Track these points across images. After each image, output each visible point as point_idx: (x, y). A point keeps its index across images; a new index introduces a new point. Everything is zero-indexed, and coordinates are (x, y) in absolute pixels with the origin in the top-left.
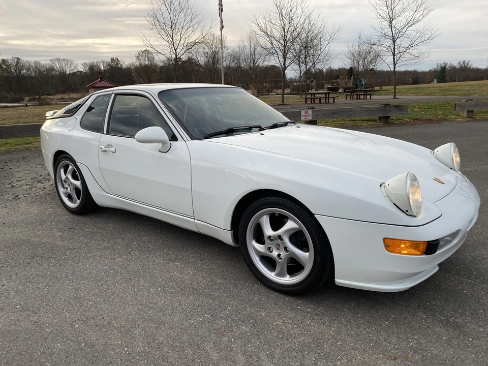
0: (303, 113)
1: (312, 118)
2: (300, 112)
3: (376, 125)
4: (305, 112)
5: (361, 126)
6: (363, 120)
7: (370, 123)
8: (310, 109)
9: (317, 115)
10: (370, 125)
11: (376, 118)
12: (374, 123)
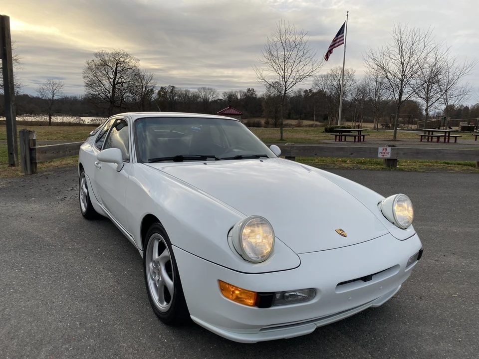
0: (380, 150)
1: (391, 155)
2: (378, 149)
3: (471, 170)
4: (383, 149)
5: (451, 170)
6: (459, 164)
7: (465, 168)
8: (390, 146)
9: (397, 154)
10: (464, 170)
11: (475, 162)
12: (471, 168)
